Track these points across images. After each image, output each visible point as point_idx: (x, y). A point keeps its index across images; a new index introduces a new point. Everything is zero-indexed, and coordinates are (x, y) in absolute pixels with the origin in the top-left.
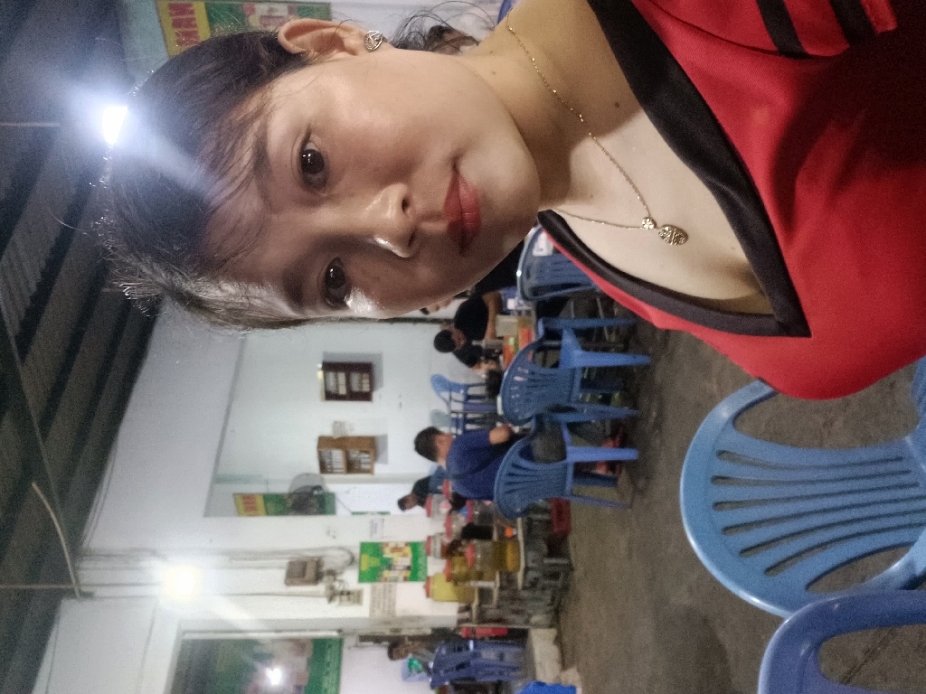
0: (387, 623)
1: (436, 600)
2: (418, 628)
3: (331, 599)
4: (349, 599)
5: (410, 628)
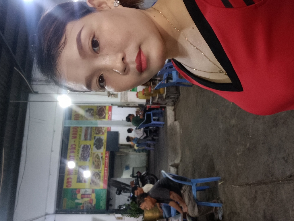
0: (125, 102)
1: (140, 98)
2: (135, 104)
3: (109, 96)
4: (114, 96)
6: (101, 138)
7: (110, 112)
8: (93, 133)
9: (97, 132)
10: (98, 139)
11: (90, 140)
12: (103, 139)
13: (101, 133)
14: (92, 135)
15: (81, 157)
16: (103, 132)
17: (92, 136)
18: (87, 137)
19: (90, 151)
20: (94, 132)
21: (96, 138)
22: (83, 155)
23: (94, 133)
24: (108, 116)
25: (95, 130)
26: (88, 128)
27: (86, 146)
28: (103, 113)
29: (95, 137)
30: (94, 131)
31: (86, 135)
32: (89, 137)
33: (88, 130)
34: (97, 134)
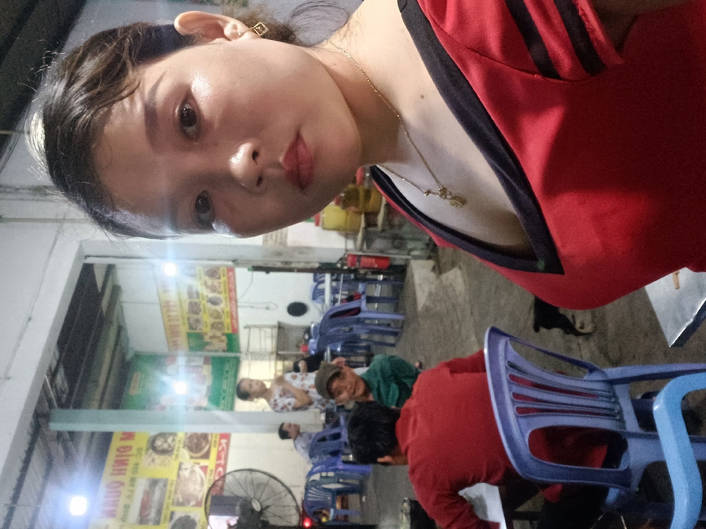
0: (279, 254)
1: (324, 229)
2: (308, 263)
5: (300, 262)
6: (192, 516)
7: (224, 441)
8: (167, 501)
9: (181, 500)
10: (180, 520)
11: (157, 522)
12: (197, 519)
13: (193, 503)
14: (165, 506)
16: (197, 499)
17: (164, 512)
18: (148, 515)
20: (169, 497)
21: (176, 517)
23: (170, 501)
24: (219, 452)
25: (176, 492)
26: (154, 483)
28: (203, 444)
29: (172, 513)
30: (172, 497)
31: (145, 507)
32: (153, 514)
33: (154, 492)
34: (179, 504)
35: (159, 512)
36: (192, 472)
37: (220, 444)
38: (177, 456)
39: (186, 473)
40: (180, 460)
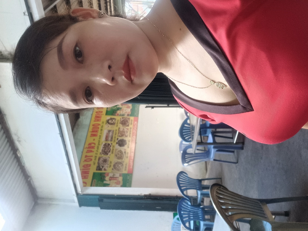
7: (136, 122)
10: (121, 140)
13: (124, 136)
14: (114, 137)
15: (102, 152)
19: (111, 148)
21: (119, 139)
22: (104, 150)
26: (109, 131)
27: (107, 144)
32: (110, 139)
33: (110, 133)
34: (119, 136)
35: (112, 138)
36: (123, 129)
37: (134, 123)
38: (117, 126)
39: (121, 130)
40: (118, 126)
